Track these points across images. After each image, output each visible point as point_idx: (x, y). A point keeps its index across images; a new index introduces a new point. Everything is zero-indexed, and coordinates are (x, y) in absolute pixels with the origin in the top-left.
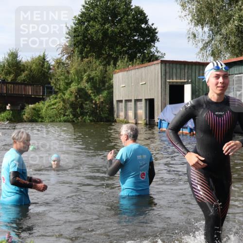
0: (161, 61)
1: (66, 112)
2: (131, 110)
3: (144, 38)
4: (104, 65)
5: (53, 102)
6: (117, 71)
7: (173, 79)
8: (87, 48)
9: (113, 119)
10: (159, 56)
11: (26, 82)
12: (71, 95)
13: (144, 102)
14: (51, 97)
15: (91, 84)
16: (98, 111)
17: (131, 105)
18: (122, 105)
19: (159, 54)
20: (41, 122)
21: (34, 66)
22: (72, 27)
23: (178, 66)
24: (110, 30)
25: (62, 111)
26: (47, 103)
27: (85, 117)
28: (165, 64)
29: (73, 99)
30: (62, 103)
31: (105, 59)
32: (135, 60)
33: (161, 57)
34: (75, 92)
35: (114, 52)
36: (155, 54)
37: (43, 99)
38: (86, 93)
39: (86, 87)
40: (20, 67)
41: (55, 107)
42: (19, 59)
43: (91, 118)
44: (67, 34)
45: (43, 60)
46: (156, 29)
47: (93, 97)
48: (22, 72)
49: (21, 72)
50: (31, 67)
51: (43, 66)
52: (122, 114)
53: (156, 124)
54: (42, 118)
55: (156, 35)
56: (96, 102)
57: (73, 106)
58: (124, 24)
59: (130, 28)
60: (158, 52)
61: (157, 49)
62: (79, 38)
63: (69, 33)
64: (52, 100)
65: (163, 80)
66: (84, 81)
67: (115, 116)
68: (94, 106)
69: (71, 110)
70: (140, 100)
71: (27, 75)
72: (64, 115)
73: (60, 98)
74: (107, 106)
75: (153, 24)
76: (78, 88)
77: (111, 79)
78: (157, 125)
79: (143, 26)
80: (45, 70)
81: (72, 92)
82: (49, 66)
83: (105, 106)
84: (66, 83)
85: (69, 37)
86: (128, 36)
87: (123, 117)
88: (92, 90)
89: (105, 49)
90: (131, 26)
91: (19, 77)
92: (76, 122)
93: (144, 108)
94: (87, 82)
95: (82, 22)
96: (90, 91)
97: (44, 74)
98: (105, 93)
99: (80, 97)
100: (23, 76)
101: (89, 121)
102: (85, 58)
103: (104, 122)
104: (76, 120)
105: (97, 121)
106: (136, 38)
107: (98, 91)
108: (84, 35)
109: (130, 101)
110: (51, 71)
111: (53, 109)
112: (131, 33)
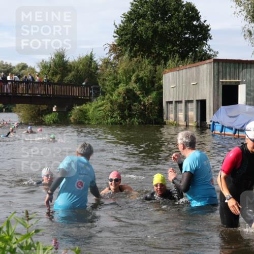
0: (214, 60)
1: (114, 114)
2: (181, 111)
3: (195, 36)
4: (153, 65)
5: (100, 104)
6: (167, 70)
7: (226, 79)
8: (136, 47)
9: (163, 121)
10: (211, 55)
11: (73, 83)
12: (119, 96)
13: (195, 102)
14: (99, 98)
15: (139, 84)
16: (146, 113)
17: (182, 106)
18: (172, 107)
19: (212, 53)
20: (88, 124)
21: (81, 67)
22: (120, 26)
23: (232, 65)
24: (160, 28)
25: (109, 113)
26: (94, 105)
27: (133, 119)
28: (218, 63)
29: (120, 100)
30: (109, 104)
31: (154, 58)
32: (186, 60)
33: (214, 55)
34: (123, 93)
35: (164, 51)
36: (208, 53)
37: (90, 100)
38: (135, 94)
39: (134, 88)
40: (67, 68)
41: (103, 108)
42: (66, 59)
43: (140, 120)
44: (115, 32)
45: (90, 60)
46: (208, 26)
47: (142, 98)
48: (69, 73)
49: (67, 72)
50: (78, 67)
51: (90, 66)
52: (172, 116)
53: (208, 127)
54: (89, 120)
55: (209, 32)
56: (144, 103)
57: (121, 107)
58: (174, 21)
59: (181, 26)
60: (210, 51)
61: (209, 47)
62: (127, 37)
63: (117, 31)
64: (99, 101)
65: (216, 80)
66: (132, 82)
67: (165, 118)
68: (142, 108)
69: (119, 112)
70: (192, 101)
71: (73, 76)
72: (112, 117)
73: (108, 100)
74: (157, 108)
75: (205, 21)
76: (127, 89)
77: (160, 79)
78: (210, 128)
79: (195, 23)
80: (92, 70)
81: (119, 93)
82: (97, 66)
83: (154, 108)
84: (114, 83)
85: (118, 36)
86: (179, 34)
87: (173, 120)
88: (140, 91)
89: (155, 48)
90: (182, 23)
91: (65, 78)
92: (123, 124)
93: (195, 110)
94: (136, 82)
95: (131, 19)
96: (139, 92)
97: (91, 74)
98: (154, 94)
99: (129, 98)
100: (69, 77)
101: (137, 123)
102: (133, 57)
103: (152, 124)
104: (124, 122)
105: (146, 124)
106: (187, 36)
107: (147, 92)
108: (133, 33)
109: (181, 102)
110: (99, 71)
111: (100, 110)
112: (182, 31)
